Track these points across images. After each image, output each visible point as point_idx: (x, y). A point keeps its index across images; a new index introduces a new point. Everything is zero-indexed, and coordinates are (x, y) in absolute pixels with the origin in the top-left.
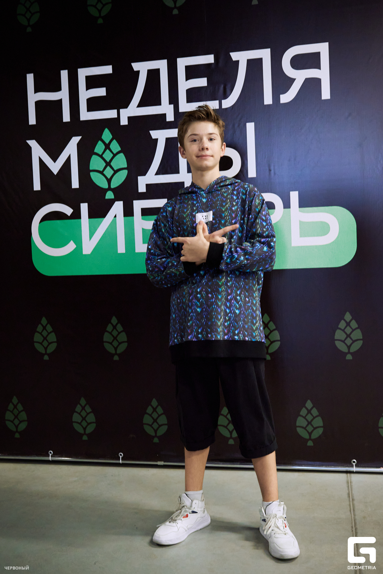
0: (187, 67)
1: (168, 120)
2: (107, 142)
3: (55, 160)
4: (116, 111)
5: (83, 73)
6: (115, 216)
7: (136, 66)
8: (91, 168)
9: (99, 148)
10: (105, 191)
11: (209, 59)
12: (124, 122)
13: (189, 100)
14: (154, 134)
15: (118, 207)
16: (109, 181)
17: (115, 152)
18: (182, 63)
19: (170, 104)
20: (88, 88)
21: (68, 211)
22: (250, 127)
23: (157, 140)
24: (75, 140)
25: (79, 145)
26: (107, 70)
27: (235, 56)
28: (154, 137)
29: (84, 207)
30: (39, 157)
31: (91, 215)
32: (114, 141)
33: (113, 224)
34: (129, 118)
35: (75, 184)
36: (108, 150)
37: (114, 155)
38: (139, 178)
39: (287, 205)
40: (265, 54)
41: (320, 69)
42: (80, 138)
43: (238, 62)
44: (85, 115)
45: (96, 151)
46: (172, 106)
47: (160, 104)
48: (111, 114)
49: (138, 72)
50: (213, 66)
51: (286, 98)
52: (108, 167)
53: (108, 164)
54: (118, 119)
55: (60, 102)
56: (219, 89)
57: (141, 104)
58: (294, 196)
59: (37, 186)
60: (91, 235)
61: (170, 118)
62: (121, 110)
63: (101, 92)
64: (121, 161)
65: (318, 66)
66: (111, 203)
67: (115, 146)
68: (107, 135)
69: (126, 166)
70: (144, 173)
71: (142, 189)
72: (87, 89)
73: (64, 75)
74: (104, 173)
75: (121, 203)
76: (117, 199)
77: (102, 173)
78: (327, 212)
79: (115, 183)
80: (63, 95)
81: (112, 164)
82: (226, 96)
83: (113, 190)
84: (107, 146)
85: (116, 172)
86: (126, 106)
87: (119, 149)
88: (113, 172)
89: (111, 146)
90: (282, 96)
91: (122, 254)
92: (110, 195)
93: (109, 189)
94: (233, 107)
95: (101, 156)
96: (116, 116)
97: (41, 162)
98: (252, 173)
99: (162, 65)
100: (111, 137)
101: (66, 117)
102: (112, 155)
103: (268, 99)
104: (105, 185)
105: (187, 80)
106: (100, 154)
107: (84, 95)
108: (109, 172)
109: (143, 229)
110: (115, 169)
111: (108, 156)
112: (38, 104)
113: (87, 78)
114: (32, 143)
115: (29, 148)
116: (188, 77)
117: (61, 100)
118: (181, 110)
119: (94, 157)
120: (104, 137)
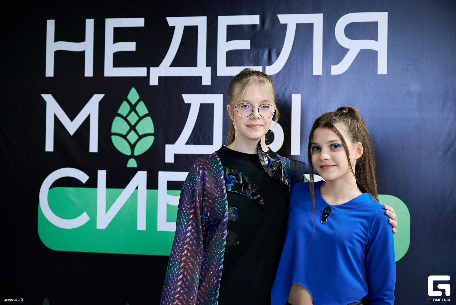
0: (228, 27)
1: (204, 83)
2: (133, 103)
3: (72, 118)
4: (145, 69)
5: (111, 24)
6: (137, 188)
7: (171, 21)
8: (113, 131)
9: (124, 108)
10: (127, 158)
11: (254, 20)
12: (154, 82)
13: (229, 63)
14: (187, 98)
15: (141, 177)
16: (133, 147)
17: (141, 115)
18: (224, 21)
19: (207, 65)
20: (116, 40)
21: (83, 177)
22: (297, 100)
23: (189, 105)
24: (97, 98)
25: (101, 104)
26: (139, 23)
27: (283, 19)
28: (186, 102)
29: (102, 175)
30: (55, 115)
31: (110, 185)
33: (134, 197)
34: (160, 78)
35: (94, 147)
36: (133, 113)
37: (141, 118)
38: (167, 146)
40: (316, 20)
41: (377, 40)
42: (101, 96)
43: (286, 25)
44: (110, 71)
45: (119, 112)
46: (209, 68)
47: (196, 65)
48: (140, 72)
49: (173, 28)
50: (258, 28)
51: (337, 70)
52: (133, 132)
53: (133, 128)
54: (147, 78)
55: (82, 54)
56: (263, 54)
57: (175, 64)
59: (49, 147)
60: (108, 207)
61: (206, 81)
62: (151, 69)
63: (130, 46)
65: (375, 37)
66: (133, 172)
67: (142, 109)
70: (173, 142)
71: (169, 159)
72: (115, 42)
73: (90, 24)
74: (128, 137)
75: (145, 173)
76: (140, 168)
77: (124, 137)
79: (140, 150)
80: (87, 46)
81: (137, 128)
82: (270, 62)
83: (137, 158)
84: (133, 108)
85: (141, 137)
86: (157, 65)
87: (146, 112)
88: (137, 137)
89: (138, 108)
90: (333, 67)
91: (141, 232)
92: (132, 163)
93: (132, 156)
94: (278, 74)
95: (125, 118)
96: (145, 75)
97: (56, 120)
98: (295, 150)
99: (201, 22)
100: (138, 97)
101: (89, 72)
102: (137, 118)
103: (318, 70)
104: (127, 151)
105: (228, 40)
107: (111, 48)
108: (132, 137)
109: (168, 205)
110: (141, 134)
111: (133, 119)
112: (58, 54)
113: (116, 30)
114: (48, 98)
115: (44, 103)
116: (229, 38)
117: (83, 53)
118: (220, 73)
119: (117, 119)
120: (130, 97)
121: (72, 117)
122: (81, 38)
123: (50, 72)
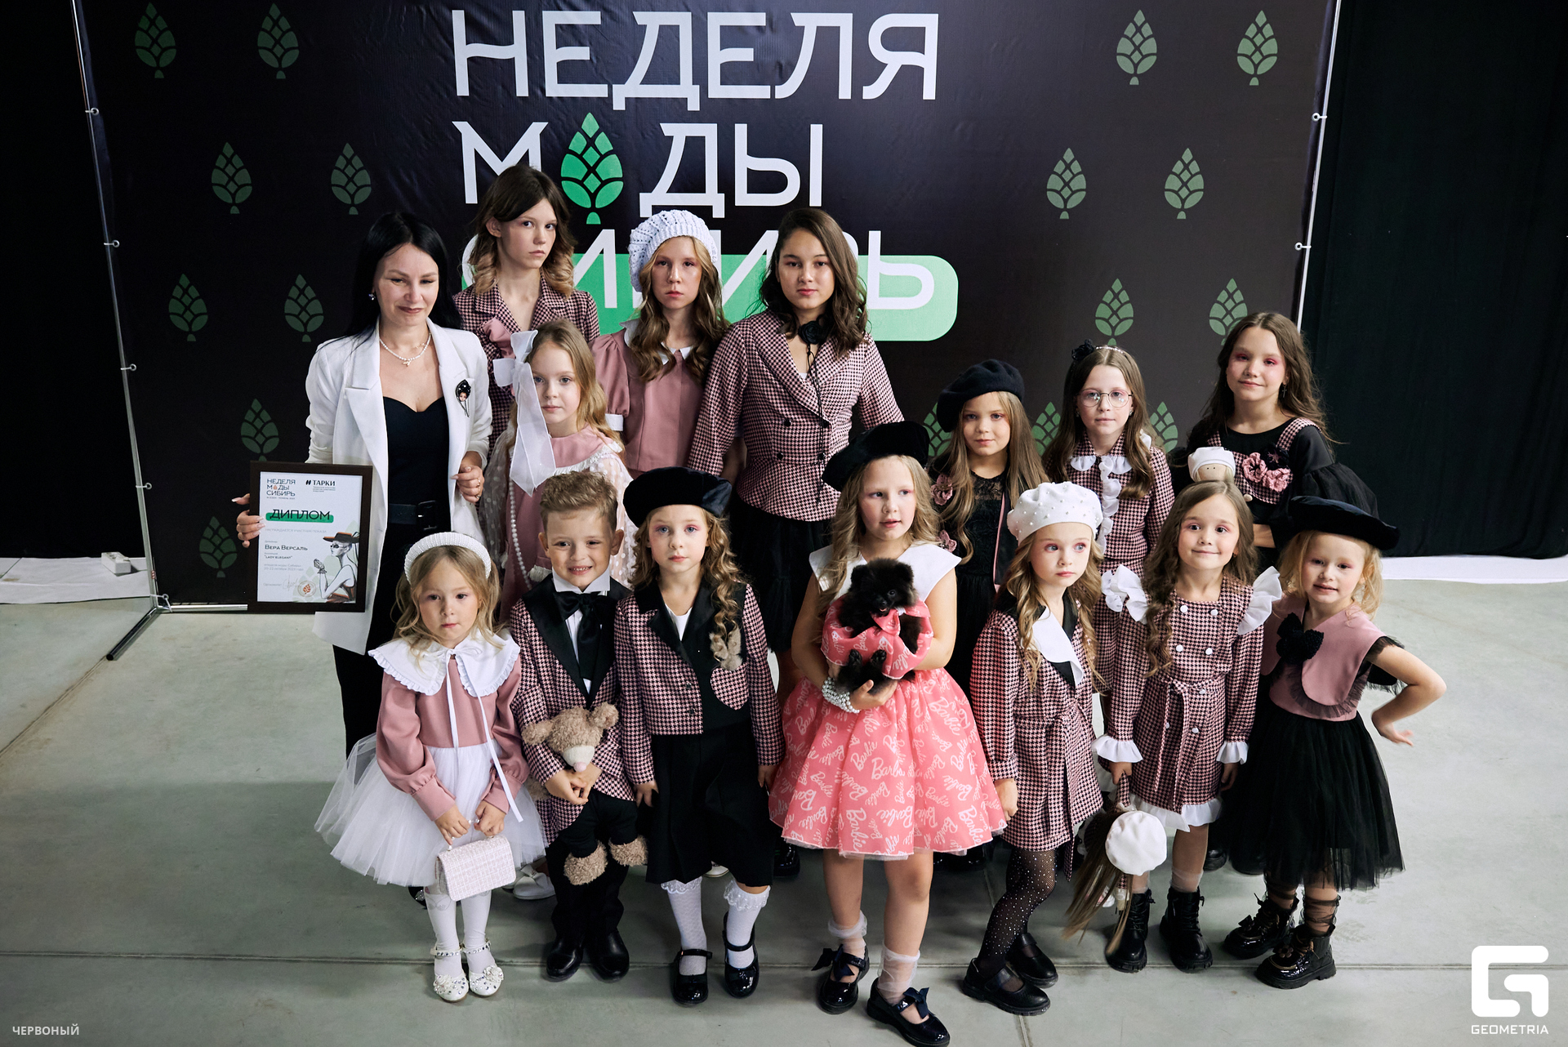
0: (722, 29)
1: (690, 108)
2: (591, 135)
3: (501, 156)
4: (606, 86)
5: (551, 19)
6: (602, 252)
7: (641, 17)
8: (562, 175)
9: (578, 143)
10: (585, 212)
11: (758, 19)
12: (619, 105)
13: (725, 80)
14: (668, 129)
15: (607, 238)
16: (593, 197)
17: (603, 152)
18: (716, 21)
19: (693, 83)
20: (560, 43)
22: (816, 132)
23: (671, 138)
24: (537, 128)
25: (544, 135)
26: (592, 18)
27: (799, 19)
28: (666, 134)
30: (476, 152)
32: (603, 134)
33: (599, 263)
34: (627, 99)
36: (591, 148)
37: (603, 157)
38: (642, 195)
39: (864, 250)
40: (844, 21)
41: (923, 52)
42: (544, 125)
43: (802, 28)
44: (554, 88)
45: (571, 147)
46: (697, 87)
47: (678, 82)
48: (599, 90)
49: (644, 27)
50: (764, 30)
51: (871, 93)
52: (592, 176)
53: (592, 170)
54: (609, 100)
55: (511, 62)
57: (647, 80)
58: (875, 237)
59: (471, 197)
61: (694, 105)
62: (614, 86)
63: (582, 53)
64: (612, 167)
65: (920, 48)
66: (595, 231)
67: (604, 143)
68: (590, 124)
69: (621, 176)
70: (650, 189)
72: (558, 46)
73: (519, 18)
74: (585, 183)
75: (612, 232)
76: (605, 225)
77: (581, 183)
78: (922, 264)
79: (604, 200)
80: (517, 52)
81: (598, 170)
82: (781, 80)
83: (599, 211)
84: (591, 142)
85: (604, 183)
86: (623, 81)
87: (610, 147)
88: (599, 183)
89: (598, 142)
90: (865, 89)
91: (612, 310)
92: (593, 219)
93: (593, 209)
94: (791, 97)
95: (580, 157)
96: (606, 95)
97: (479, 159)
98: (815, 199)
99: (683, 20)
100: (597, 127)
101: (522, 89)
102: (599, 157)
103: (845, 92)
104: (585, 203)
105: (721, 48)
106: (579, 153)
107: (553, 55)
108: (592, 183)
110: (603, 179)
111: (591, 157)
112: (474, 62)
113: (558, 27)
114: (463, 127)
115: (458, 135)
116: (724, 45)
117: (513, 60)
118: (712, 94)
119: (568, 157)
120: (585, 126)
121: (502, 153)
122: (508, 40)
123: (463, 89)
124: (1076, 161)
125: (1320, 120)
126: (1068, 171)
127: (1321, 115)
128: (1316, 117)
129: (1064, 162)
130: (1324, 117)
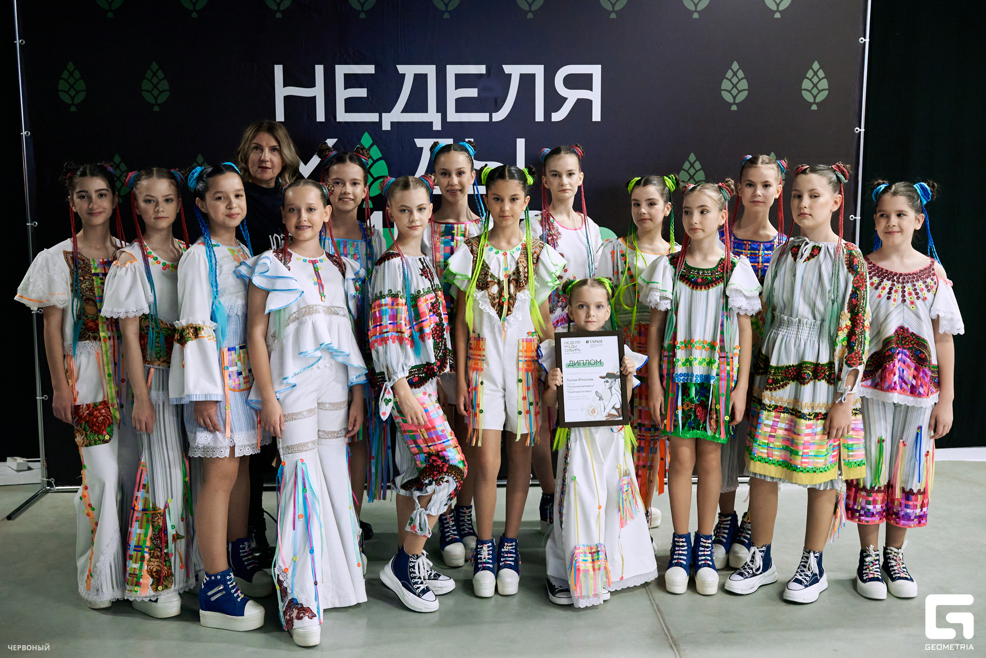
0: (457, 75)
1: (434, 129)
2: (367, 147)
4: (377, 114)
5: (341, 70)
7: (401, 69)
11: (481, 69)
12: (386, 126)
13: (458, 110)
14: (419, 142)
15: (377, 216)
17: (375, 159)
18: (452, 70)
19: (437, 112)
20: (347, 86)
22: (521, 143)
23: (421, 149)
26: (370, 69)
27: (507, 69)
28: (418, 146)
32: (375, 147)
34: (393, 123)
37: (375, 162)
40: (538, 70)
41: (591, 90)
42: (334, 140)
43: (510, 75)
44: (342, 116)
46: (440, 114)
47: (426, 111)
48: (373, 117)
49: (404, 75)
50: (484, 77)
51: (557, 117)
54: (380, 124)
55: (313, 99)
57: (406, 110)
61: (437, 126)
62: (383, 114)
63: (362, 93)
64: (381, 168)
65: (590, 88)
67: (376, 152)
68: (366, 140)
69: (387, 174)
72: (346, 88)
73: (319, 70)
75: (380, 213)
76: (376, 208)
80: (318, 91)
81: (371, 171)
82: (497, 109)
85: (375, 179)
86: (389, 111)
87: (381, 156)
88: (372, 179)
89: (371, 152)
90: (553, 115)
94: (504, 121)
96: (377, 120)
99: (430, 70)
100: (371, 142)
101: (321, 117)
102: (372, 162)
103: (540, 117)
105: (456, 88)
107: (342, 94)
110: (375, 177)
112: (288, 99)
113: (346, 75)
116: (458, 86)
117: (314, 97)
118: (449, 120)
120: (363, 141)
122: (312, 84)
123: (280, 116)
124: (697, 161)
125: (860, 132)
126: (692, 168)
127: (860, 128)
128: (857, 130)
129: (689, 162)
130: (863, 130)
